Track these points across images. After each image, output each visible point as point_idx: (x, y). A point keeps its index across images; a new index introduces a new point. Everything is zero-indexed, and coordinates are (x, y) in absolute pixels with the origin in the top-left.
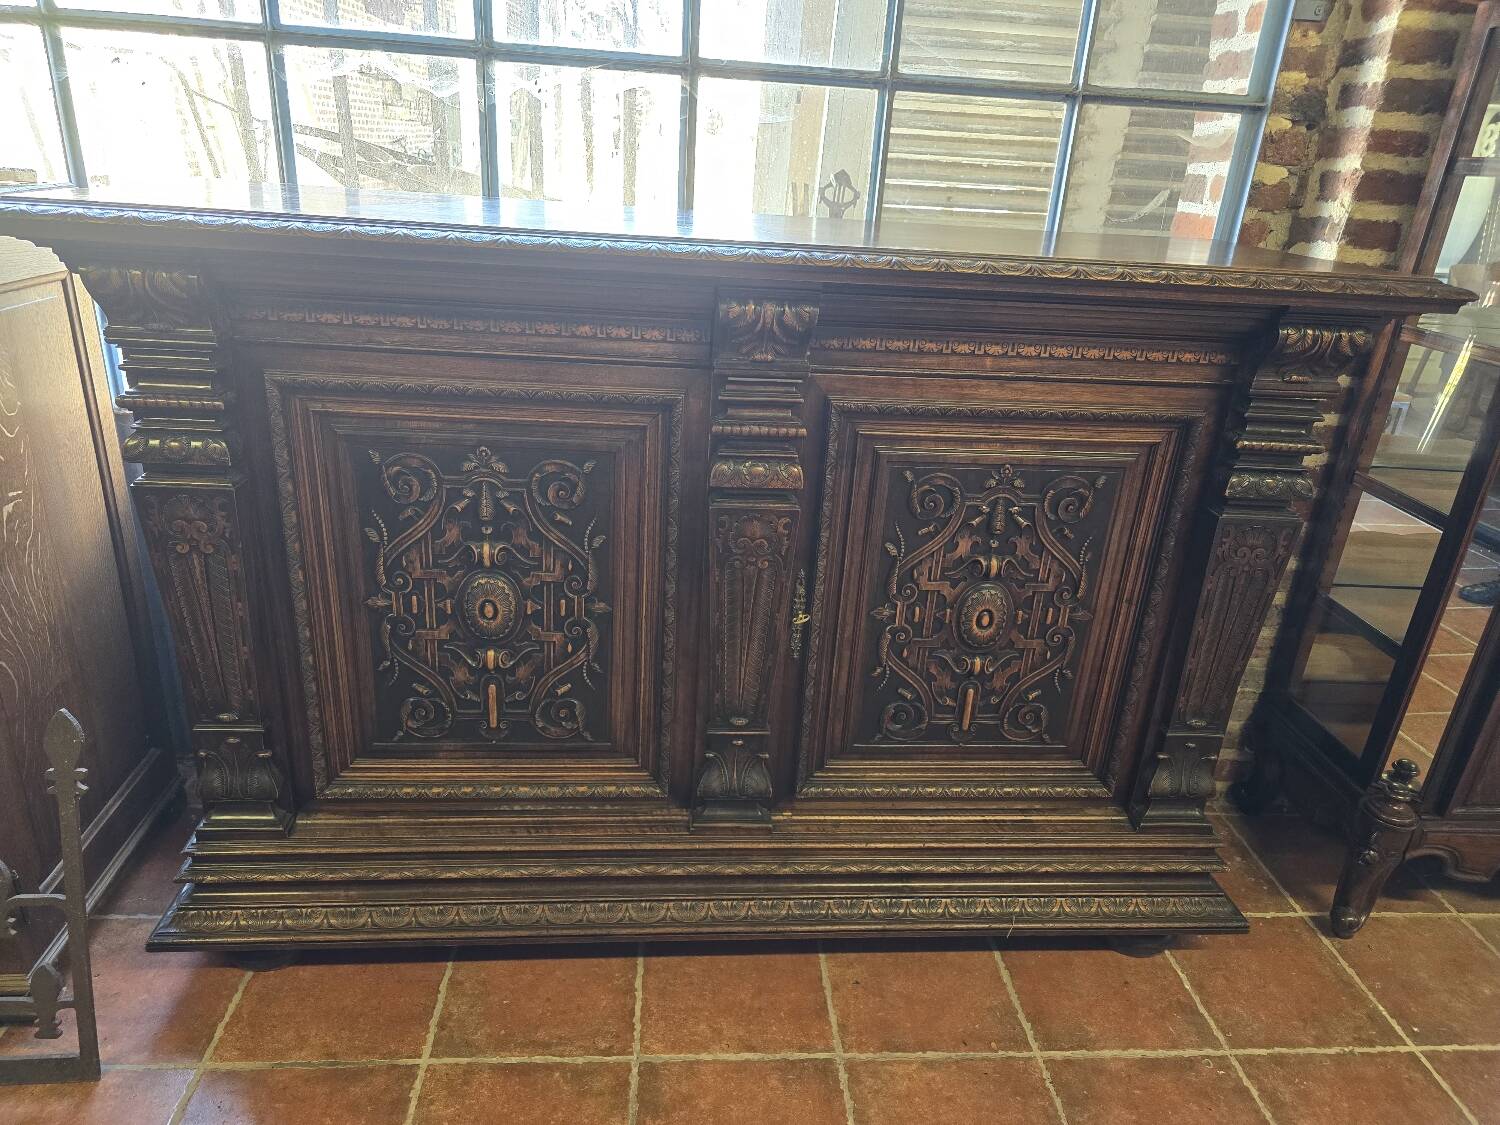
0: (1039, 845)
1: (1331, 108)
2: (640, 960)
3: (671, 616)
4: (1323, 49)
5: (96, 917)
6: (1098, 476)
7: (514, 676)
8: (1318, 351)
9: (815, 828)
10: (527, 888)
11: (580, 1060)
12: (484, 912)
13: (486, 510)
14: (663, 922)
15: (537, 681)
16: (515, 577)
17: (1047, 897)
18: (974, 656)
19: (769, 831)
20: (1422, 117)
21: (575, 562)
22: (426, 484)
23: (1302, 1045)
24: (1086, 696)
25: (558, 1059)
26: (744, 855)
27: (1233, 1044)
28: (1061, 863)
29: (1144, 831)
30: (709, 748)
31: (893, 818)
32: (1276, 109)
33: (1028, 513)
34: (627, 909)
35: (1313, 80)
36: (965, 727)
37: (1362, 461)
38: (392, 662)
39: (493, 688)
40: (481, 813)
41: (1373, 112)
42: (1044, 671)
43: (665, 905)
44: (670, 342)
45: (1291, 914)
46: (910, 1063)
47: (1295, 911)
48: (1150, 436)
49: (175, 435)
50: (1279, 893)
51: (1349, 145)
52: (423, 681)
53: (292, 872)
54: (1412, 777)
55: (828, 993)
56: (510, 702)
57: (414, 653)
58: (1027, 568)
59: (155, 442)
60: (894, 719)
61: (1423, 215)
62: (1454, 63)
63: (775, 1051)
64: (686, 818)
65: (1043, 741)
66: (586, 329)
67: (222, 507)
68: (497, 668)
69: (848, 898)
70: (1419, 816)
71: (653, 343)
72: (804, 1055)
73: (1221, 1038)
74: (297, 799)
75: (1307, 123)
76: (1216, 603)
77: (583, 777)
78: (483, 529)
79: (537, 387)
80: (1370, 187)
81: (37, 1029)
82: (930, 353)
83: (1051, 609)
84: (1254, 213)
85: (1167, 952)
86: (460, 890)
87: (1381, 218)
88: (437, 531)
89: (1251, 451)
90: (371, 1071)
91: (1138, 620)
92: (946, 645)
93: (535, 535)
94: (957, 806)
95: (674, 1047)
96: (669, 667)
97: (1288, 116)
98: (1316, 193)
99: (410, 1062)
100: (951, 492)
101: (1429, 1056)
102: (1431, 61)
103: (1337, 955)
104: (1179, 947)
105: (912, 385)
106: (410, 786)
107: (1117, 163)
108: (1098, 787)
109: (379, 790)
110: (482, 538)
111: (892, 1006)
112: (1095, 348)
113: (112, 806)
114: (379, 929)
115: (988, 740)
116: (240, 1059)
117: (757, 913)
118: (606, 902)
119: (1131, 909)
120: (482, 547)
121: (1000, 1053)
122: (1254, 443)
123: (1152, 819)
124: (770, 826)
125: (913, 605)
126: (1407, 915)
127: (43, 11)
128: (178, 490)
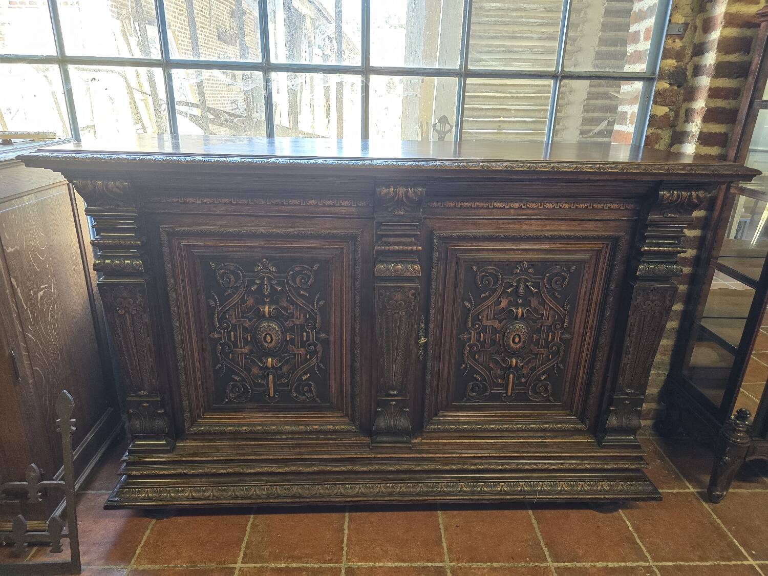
0: (549, 455)
1: (689, 77)
2: (347, 514)
3: (358, 339)
4: (683, 48)
5: (81, 492)
6: (571, 267)
7: (281, 370)
8: (680, 202)
9: (433, 446)
10: (289, 477)
11: (316, 566)
12: (268, 489)
13: (266, 290)
14: (357, 495)
15: (293, 373)
16: (281, 322)
17: (555, 482)
18: (512, 358)
19: (410, 448)
20: (735, 80)
21: (310, 314)
22: (237, 278)
23: (693, 560)
24: (571, 378)
25: (305, 565)
26: (398, 460)
27: (655, 559)
28: (561, 464)
29: (604, 447)
30: (379, 406)
31: (474, 441)
32: (661, 78)
33: (536, 285)
34: (339, 488)
35: (679, 63)
36: (509, 394)
37: (714, 253)
38: (222, 365)
39: (271, 377)
40: (266, 439)
41: (710, 79)
42: (548, 365)
43: (358, 486)
44: (354, 207)
45: (687, 491)
46: (484, 569)
47: (689, 489)
48: (598, 246)
49: (118, 258)
50: (681, 480)
51: (699, 95)
52: (237, 374)
53: (174, 469)
54: (747, 418)
55: (442, 531)
56: (279, 384)
57: (232, 360)
58: (537, 313)
59: (108, 261)
60: (473, 390)
61: (739, 129)
62: (751, 52)
63: (415, 562)
64: (369, 442)
65: (550, 401)
66: (313, 202)
67: (139, 292)
68: (273, 367)
69: (452, 482)
70: (751, 438)
71: (345, 207)
72: (430, 564)
73: (649, 556)
74: (176, 433)
75: (677, 85)
76: (636, 329)
77: (315, 420)
78: (265, 299)
79: (290, 230)
80: (710, 116)
81: (51, 548)
82: (482, 208)
83: (551, 334)
84: (652, 130)
85: (620, 511)
86: (256, 478)
87: (717, 131)
88: (243, 301)
89: (649, 252)
90: (212, 571)
91: (596, 338)
92: (498, 352)
93: (290, 301)
94: (507, 434)
95: (364, 559)
96: (358, 365)
97: (667, 81)
98: (683, 120)
99: (231, 566)
100: (496, 276)
101: (760, 566)
102: (739, 52)
103: (711, 512)
104: (627, 508)
105: (475, 224)
106: (231, 426)
107: (584, 106)
108: (581, 424)
109: (216, 428)
110: (264, 303)
111: (476, 539)
112: (566, 203)
113: (89, 437)
114: (217, 498)
115: (521, 400)
116: (148, 564)
117: (405, 490)
118: (329, 484)
119: (599, 488)
120: (265, 308)
121: (532, 563)
122: (651, 248)
123: (609, 441)
124: (410, 445)
125: (480, 332)
126: (750, 491)
127: (60, 58)
128: (119, 284)
